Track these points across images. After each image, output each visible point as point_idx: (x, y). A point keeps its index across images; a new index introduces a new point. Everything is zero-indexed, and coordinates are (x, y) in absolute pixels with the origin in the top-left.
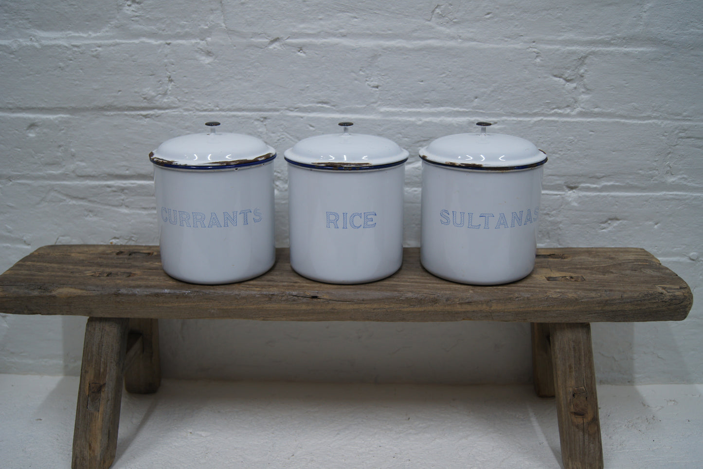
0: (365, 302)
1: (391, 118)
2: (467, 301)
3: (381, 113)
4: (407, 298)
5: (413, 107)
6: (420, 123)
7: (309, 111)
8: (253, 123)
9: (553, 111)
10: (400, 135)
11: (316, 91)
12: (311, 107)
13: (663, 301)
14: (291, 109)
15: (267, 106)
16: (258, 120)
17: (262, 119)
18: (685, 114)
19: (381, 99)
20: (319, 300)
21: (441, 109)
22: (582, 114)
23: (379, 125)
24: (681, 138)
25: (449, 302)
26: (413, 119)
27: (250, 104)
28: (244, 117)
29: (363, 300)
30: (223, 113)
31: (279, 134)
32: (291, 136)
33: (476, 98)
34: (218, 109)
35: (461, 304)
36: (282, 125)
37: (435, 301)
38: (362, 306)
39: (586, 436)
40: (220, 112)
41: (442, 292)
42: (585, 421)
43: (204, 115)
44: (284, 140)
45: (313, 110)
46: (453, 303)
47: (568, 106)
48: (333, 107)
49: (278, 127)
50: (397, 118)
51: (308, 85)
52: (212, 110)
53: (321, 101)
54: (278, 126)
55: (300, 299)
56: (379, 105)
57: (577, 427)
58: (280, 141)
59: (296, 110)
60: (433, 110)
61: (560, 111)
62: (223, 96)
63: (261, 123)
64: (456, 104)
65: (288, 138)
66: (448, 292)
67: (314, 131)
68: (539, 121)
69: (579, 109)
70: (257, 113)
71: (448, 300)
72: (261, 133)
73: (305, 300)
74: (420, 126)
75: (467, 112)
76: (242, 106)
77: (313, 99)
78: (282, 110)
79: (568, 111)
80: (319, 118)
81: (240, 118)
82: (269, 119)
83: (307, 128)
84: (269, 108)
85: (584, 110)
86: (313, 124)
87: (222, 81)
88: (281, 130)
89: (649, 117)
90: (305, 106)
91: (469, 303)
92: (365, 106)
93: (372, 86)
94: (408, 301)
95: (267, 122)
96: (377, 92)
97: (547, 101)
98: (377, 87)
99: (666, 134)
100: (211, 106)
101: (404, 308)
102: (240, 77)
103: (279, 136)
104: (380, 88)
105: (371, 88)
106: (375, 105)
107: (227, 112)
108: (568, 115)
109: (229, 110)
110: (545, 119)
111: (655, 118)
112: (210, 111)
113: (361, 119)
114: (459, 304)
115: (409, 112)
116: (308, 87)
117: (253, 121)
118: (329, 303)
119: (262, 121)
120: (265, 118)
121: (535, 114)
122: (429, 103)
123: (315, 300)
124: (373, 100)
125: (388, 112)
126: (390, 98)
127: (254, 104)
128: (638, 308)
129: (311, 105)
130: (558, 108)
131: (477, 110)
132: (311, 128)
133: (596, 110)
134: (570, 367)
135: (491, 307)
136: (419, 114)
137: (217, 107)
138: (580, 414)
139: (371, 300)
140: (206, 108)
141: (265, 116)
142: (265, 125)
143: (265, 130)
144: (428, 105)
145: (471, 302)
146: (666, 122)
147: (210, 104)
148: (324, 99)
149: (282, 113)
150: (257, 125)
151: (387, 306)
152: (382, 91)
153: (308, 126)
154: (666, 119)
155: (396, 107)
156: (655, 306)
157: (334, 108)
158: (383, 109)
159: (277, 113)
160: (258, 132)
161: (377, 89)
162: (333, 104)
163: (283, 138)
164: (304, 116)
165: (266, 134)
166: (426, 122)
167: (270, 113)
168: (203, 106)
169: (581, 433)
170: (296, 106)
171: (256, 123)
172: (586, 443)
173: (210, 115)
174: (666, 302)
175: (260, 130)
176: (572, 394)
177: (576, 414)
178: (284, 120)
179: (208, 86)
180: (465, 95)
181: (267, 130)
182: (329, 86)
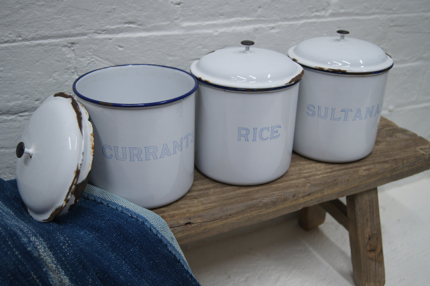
0: (232, 216)
1: (192, 32)
2: (307, 193)
3: (184, 28)
4: (264, 204)
5: (209, 20)
6: (216, 34)
7: (117, 32)
8: (60, 49)
9: (313, 14)
10: (200, 47)
11: (122, 12)
12: (118, 28)
13: (425, 160)
14: (99, 32)
15: (74, 31)
16: (66, 46)
17: (70, 45)
18: (394, 9)
19: (183, 15)
20: (193, 225)
21: (233, 20)
22: (333, 15)
23: (183, 39)
24: (391, 27)
25: (295, 198)
26: (210, 31)
27: (56, 31)
28: (50, 45)
29: (230, 215)
30: (27, 43)
31: (89, 58)
32: (101, 58)
33: (259, 7)
34: (20, 39)
35: (303, 197)
36: (91, 48)
37: (285, 200)
38: (230, 220)
39: (377, 264)
40: (24, 42)
41: (288, 191)
42: (376, 253)
43: (6, 47)
44: (94, 63)
45: (120, 31)
46: (298, 197)
47: (323, 9)
48: (139, 26)
49: (87, 51)
50: (197, 31)
51: (114, 7)
52: (14, 41)
53: (128, 21)
54: (88, 49)
55: (175, 229)
56: (181, 21)
57: (372, 259)
58: (90, 65)
59: (104, 32)
60: (226, 21)
61: (318, 14)
62: (25, 25)
63: (69, 49)
64: (244, 15)
65: (98, 60)
66: (292, 190)
67: (123, 51)
68: (304, 24)
69: (330, 11)
70: (64, 39)
71: (294, 196)
72: (70, 58)
73: (180, 229)
74: (216, 36)
75: (252, 21)
76: (47, 33)
77: (121, 20)
78: (90, 33)
79: (323, 13)
80: (127, 39)
81: (46, 46)
82: (77, 44)
83: (117, 49)
84: (77, 33)
85: (334, 12)
86: (122, 45)
87: (22, 9)
88: (90, 54)
89: (374, 14)
90: (113, 27)
91: (309, 194)
92: (169, 22)
93: (174, 3)
94: (266, 205)
95: (75, 47)
96: (180, 9)
97: (311, 6)
98: (179, 4)
99: (383, 25)
100: (13, 37)
101: (262, 212)
102: (43, 3)
103: (89, 60)
104: (181, 5)
105: (174, 6)
106: (178, 21)
107: (31, 41)
108: (323, 17)
109: (33, 39)
110: (309, 21)
111: (378, 13)
112: (11, 42)
113: (166, 36)
114: (302, 197)
115: (208, 25)
116: (114, 9)
117: (60, 47)
118: (201, 226)
119: (70, 47)
120: (73, 43)
121: (302, 18)
122: (222, 15)
123: (189, 226)
124: (176, 17)
125: (189, 26)
126: (190, 13)
127: (60, 30)
128: (411, 168)
129: (118, 26)
130: (317, 11)
131: (260, 18)
132: (120, 49)
133: (342, 11)
134: (367, 220)
135: (323, 193)
136: (215, 26)
137: (20, 36)
138: (373, 250)
139: (236, 213)
140: (6, 39)
141: (72, 42)
142: (73, 50)
143: (73, 55)
144: (222, 17)
145: (310, 194)
146: (384, 16)
147: (11, 34)
148: (130, 19)
149: (90, 37)
150: (65, 51)
151: (249, 215)
152: (183, 7)
153: (117, 47)
154: (383, 13)
155: (196, 21)
156: (420, 164)
157: (141, 27)
158: (185, 24)
159: (85, 37)
160: (67, 58)
161: (179, 6)
162: (139, 23)
163: (93, 61)
164: (113, 38)
165: (75, 59)
166: (222, 33)
167: (78, 38)
168: (3, 37)
169: (374, 263)
170: (104, 28)
171: (64, 49)
172: (377, 268)
173: (13, 47)
174: (426, 160)
175: (68, 56)
176: (368, 238)
177: (371, 251)
178: (93, 44)
179: (7, 15)
180: (251, 6)
181: (75, 55)
182: (135, 6)
